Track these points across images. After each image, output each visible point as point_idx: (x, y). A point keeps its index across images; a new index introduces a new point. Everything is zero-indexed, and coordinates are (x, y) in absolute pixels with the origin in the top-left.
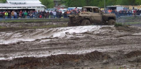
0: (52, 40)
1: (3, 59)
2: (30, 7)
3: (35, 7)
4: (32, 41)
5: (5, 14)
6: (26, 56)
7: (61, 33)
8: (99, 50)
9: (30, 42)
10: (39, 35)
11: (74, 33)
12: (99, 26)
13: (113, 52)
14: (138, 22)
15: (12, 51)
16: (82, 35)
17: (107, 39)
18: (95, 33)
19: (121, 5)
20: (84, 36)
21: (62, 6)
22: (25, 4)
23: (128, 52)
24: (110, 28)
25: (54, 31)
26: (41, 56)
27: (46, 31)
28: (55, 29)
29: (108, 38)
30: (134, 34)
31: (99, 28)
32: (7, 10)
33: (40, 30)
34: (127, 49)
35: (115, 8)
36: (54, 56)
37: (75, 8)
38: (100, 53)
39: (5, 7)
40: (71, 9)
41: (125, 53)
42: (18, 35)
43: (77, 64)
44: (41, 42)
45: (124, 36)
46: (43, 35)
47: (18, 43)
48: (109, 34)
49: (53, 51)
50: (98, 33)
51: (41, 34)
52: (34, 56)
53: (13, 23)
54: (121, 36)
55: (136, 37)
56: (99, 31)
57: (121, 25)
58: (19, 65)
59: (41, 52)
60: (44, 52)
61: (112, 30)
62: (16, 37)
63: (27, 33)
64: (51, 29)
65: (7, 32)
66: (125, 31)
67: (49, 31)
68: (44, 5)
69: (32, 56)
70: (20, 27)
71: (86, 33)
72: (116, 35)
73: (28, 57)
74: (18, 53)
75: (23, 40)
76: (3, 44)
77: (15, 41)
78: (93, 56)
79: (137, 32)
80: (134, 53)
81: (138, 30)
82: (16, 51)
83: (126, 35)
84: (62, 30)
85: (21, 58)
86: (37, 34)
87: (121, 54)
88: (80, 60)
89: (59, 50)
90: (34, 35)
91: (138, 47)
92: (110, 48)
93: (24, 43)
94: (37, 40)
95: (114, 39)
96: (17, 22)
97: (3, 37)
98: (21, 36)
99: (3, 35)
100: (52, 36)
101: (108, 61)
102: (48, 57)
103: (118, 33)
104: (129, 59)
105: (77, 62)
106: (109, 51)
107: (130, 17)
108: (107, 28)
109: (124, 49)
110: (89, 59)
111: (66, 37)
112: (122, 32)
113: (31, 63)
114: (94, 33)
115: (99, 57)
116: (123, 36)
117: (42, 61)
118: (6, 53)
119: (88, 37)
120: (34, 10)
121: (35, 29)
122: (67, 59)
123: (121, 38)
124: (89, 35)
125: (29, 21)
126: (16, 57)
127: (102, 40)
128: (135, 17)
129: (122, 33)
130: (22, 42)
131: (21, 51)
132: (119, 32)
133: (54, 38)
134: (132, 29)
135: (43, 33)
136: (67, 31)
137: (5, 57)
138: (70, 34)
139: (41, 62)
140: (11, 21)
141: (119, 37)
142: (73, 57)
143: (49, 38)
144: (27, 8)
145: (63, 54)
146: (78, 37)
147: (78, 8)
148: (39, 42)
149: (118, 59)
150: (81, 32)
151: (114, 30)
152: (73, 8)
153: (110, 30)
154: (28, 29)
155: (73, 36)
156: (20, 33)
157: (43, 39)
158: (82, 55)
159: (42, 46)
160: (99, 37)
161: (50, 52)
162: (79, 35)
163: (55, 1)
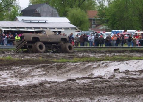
2: (54, 28)
3: (61, 28)
4: (63, 82)
9: (59, 83)
11: (126, 71)
16: (138, 74)
21: (102, 28)
22: (45, 22)
25: (95, 67)
27: (82, 67)
28: (95, 63)
32: (19, 32)
33: (72, 64)
37: (123, 31)
39: (15, 28)
42: (39, 72)
44: (76, 82)
46: (78, 72)
47: (42, 84)
60: (82, 99)
63: (52, 69)
64: (90, 64)
65: (23, 67)
67: (86, 67)
68: (74, 25)
86: (69, 71)
89: (106, 97)
90: (64, 73)
93: (49, 84)
94: (70, 80)
98: (44, 73)
99: (16, 71)
100: (92, 74)
111: (114, 76)
130: (46, 82)
133: (95, 77)
135: (78, 69)
138: (120, 73)
143: (88, 78)
144: (49, 30)
146: (132, 77)
147: (128, 31)
150: (137, 70)
152: (119, 31)
154: (53, 62)
155: (124, 75)
156: (42, 69)
157: (78, 78)
161: (91, 99)
162: (134, 73)
163: (91, 20)
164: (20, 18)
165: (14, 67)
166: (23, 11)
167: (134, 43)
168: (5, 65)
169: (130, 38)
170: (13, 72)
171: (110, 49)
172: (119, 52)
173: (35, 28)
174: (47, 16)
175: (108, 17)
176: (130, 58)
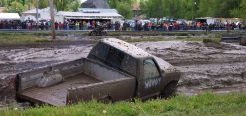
2: (105, 17)
3: (111, 17)
11: (155, 49)
16: (164, 51)
17: (193, 56)
18: (180, 49)
19: (213, 17)
20: (168, 52)
21: (142, 17)
22: (99, 12)
24: (197, 44)
29: (196, 56)
30: (225, 52)
31: (184, 44)
32: (79, 20)
35: (205, 20)
39: (76, 17)
40: (153, 21)
45: (214, 53)
48: (196, 51)
50: (184, 49)
53: (85, 35)
54: (210, 54)
55: (228, 56)
56: (184, 47)
57: (210, 41)
61: (200, 46)
62: (87, 51)
65: (78, 46)
66: (215, 48)
68: (121, 15)
70: (93, 40)
71: (169, 49)
72: (204, 52)
79: (229, 50)
83: (216, 53)
95: (201, 57)
97: (73, 52)
99: (73, 49)
103: (207, 51)
107: (222, 32)
108: (194, 44)
112: (212, 49)
114: (178, 49)
116: (212, 54)
119: (171, 54)
120: (110, 20)
123: (211, 56)
124: (173, 52)
127: (188, 57)
129: (211, 51)
132: (208, 49)
134: (224, 46)
138: (150, 50)
140: (83, 33)
141: (208, 55)
144: (101, 18)
146: (159, 53)
150: (164, 48)
151: (202, 47)
153: (198, 47)
155: (154, 52)
160: (184, 54)
162: (161, 51)
163: (134, 11)
164: (80, 9)
165: (71, 46)
166: (83, 4)
167: (165, 29)
168: (65, 45)
169: (162, 24)
170: (70, 50)
171: (147, 33)
172: (153, 35)
173: (91, 17)
174: (100, 8)
175: (147, 9)
176: (161, 39)
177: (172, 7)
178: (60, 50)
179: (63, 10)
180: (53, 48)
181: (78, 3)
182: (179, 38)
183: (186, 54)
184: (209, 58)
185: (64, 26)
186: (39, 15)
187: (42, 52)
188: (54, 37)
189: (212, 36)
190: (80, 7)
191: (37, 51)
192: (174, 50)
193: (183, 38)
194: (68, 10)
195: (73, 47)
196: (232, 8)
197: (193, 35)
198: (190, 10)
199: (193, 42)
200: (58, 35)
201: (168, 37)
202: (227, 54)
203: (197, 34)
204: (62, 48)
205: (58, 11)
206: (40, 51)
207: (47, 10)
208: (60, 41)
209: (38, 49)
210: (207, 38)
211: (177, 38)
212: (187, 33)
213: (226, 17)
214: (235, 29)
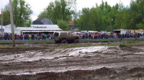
0: (68, 58)
1: (28, 73)
2: (50, 31)
3: (54, 30)
4: (52, 59)
5: (29, 36)
6: (47, 71)
7: (75, 52)
8: (107, 66)
9: (50, 59)
10: (57, 54)
11: (86, 52)
12: (107, 47)
13: (119, 68)
14: (138, 44)
15: (35, 67)
16: (92, 54)
17: (113, 57)
18: (104, 52)
19: (125, 29)
20: (95, 55)
21: (76, 30)
22: (45, 27)
23: (131, 68)
24: (116, 48)
25: (70, 51)
26: (60, 72)
27: (63, 51)
28: (70, 48)
29: (115, 56)
30: (135, 54)
31: (106, 48)
32: (30, 33)
33: (58, 49)
34: (130, 66)
35: (120, 32)
36: (70, 71)
37: (86, 31)
38: (108, 69)
39: (29, 31)
40: (84, 33)
41: (128, 69)
42: (40, 54)
43: (89, 78)
44: (59, 59)
45: (128, 55)
46: (60, 54)
47: (40, 60)
48: (115, 53)
49: (69, 68)
50: (106, 52)
51: (59, 53)
52: (54, 71)
53: (36, 43)
54: (125, 55)
56: (106, 51)
57: (125, 46)
58: (41, 78)
59: (59, 68)
60: (61, 68)
62: (38, 55)
63: (47, 52)
64: (67, 49)
65: (31, 51)
66: (128, 51)
67: (65, 51)
68: (61, 29)
69: (52, 71)
70: (42, 47)
71: (96, 52)
72: (121, 54)
73: (48, 72)
74: (40, 69)
75: (44, 58)
76: (28, 61)
77: (38, 59)
78: (102, 72)
79: (138, 52)
80: (136, 69)
81: (138, 50)
82: (39, 67)
83: (129, 54)
84: (76, 50)
85: (43, 73)
86: (56, 53)
87: (125, 70)
88: (91, 75)
89: (74, 67)
90: (53, 54)
91: (139, 64)
92: (116, 65)
93: (45, 60)
94: (56, 58)
95: (119, 57)
96: (39, 43)
97: (28, 55)
98: (43, 54)
99: (27, 54)
100: (68, 55)
101: (114, 76)
102: (65, 73)
103: (123, 53)
104: (132, 74)
105: (89, 76)
106: (115, 68)
107: (132, 39)
108: (113, 48)
109: (128, 66)
110: (99, 74)
111: (80, 55)
112: (126, 51)
113: (51, 78)
115: (107, 73)
116: (126, 55)
117: (60, 75)
118: (30, 69)
119: (98, 56)
120: (53, 33)
121: (54, 49)
122: (80, 74)
123: (125, 56)
124: (99, 54)
125: (49, 42)
126: (38, 72)
127: (109, 58)
128: (136, 39)
129: (126, 53)
130: (43, 59)
131: (42, 67)
132: (123, 51)
133: (70, 56)
134: (134, 49)
135: (61, 52)
136: (80, 51)
137: (30, 72)
138: (82, 53)
139: (59, 77)
140: (34, 42)
141: (123, 56)
142: (86, 72)
143: (66, 57)
144: (47, 31)
145: (77, 70)
146: (89, 55)
147: (89, 31)
148: (57, 60)
149: (123, 74)
150: (92, 52)
151: (119, 50)
152: (85, 31)
153: (116, 50)
154: (48, 48)
155: (85, 55)
156: (42, 52)
157: (60, 57)
158: (93, 71)
159: (60, 63)
160: (107, 56)
161: (66, 68)
162: (90, 53)
163: (70, 26)
164: (32, 25)
165: (26, 52)
166: (34, 22)
168: (22, 51)
169: (90, 35)
170: (26, 54)
172: (84, 42)
173: (40, 31)
174: (46, 24)
175: (79, 24)
176: (90, 45)
177: (96, 23)
178: (19, 55)
179: (20, 27)
180: (13, 53)
181: (30, 21)
182: (102, 44)
183: (108, 56)
184: (124, 58)
185: (20, 37)
186: (3, 29)
187: (6, 56)
188: (14, 46)
189: (125, 42)
190: (32, 24)
191: (2, 56)
192: (99, 53)
193: (105, 44)
194: (23, 26)
195: (28, 52)
196: (138, 23)
197: (112, 42)
198: (109, 24)
199: (112, 47)
200: (17, 43)
201: (94, 44)
202: (137, 55)
203: (114, 41)
204: (20, 53)
205: (16, 27)
206: (4, 55)
207: (9, 26)
208: (18, 48)
209: (3, 54)
210: (122, 44)
211: (101, 44)
212: (108, 40)
213: (134, 29)
214: (141, 37)
